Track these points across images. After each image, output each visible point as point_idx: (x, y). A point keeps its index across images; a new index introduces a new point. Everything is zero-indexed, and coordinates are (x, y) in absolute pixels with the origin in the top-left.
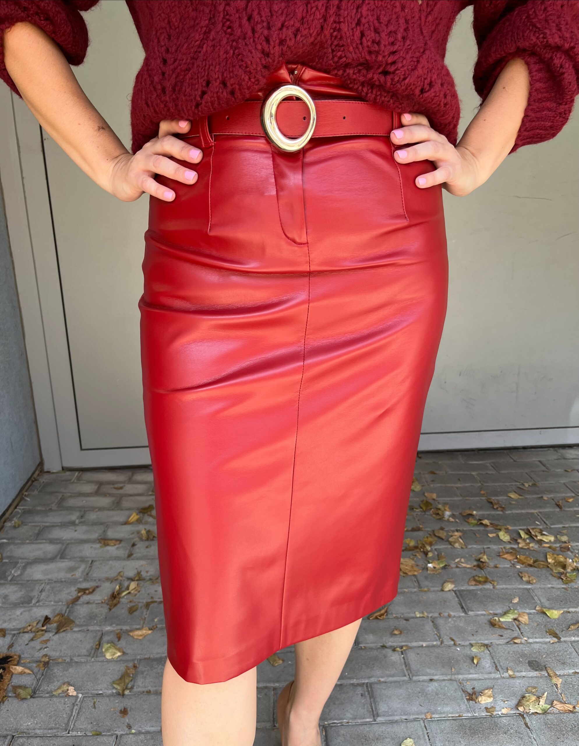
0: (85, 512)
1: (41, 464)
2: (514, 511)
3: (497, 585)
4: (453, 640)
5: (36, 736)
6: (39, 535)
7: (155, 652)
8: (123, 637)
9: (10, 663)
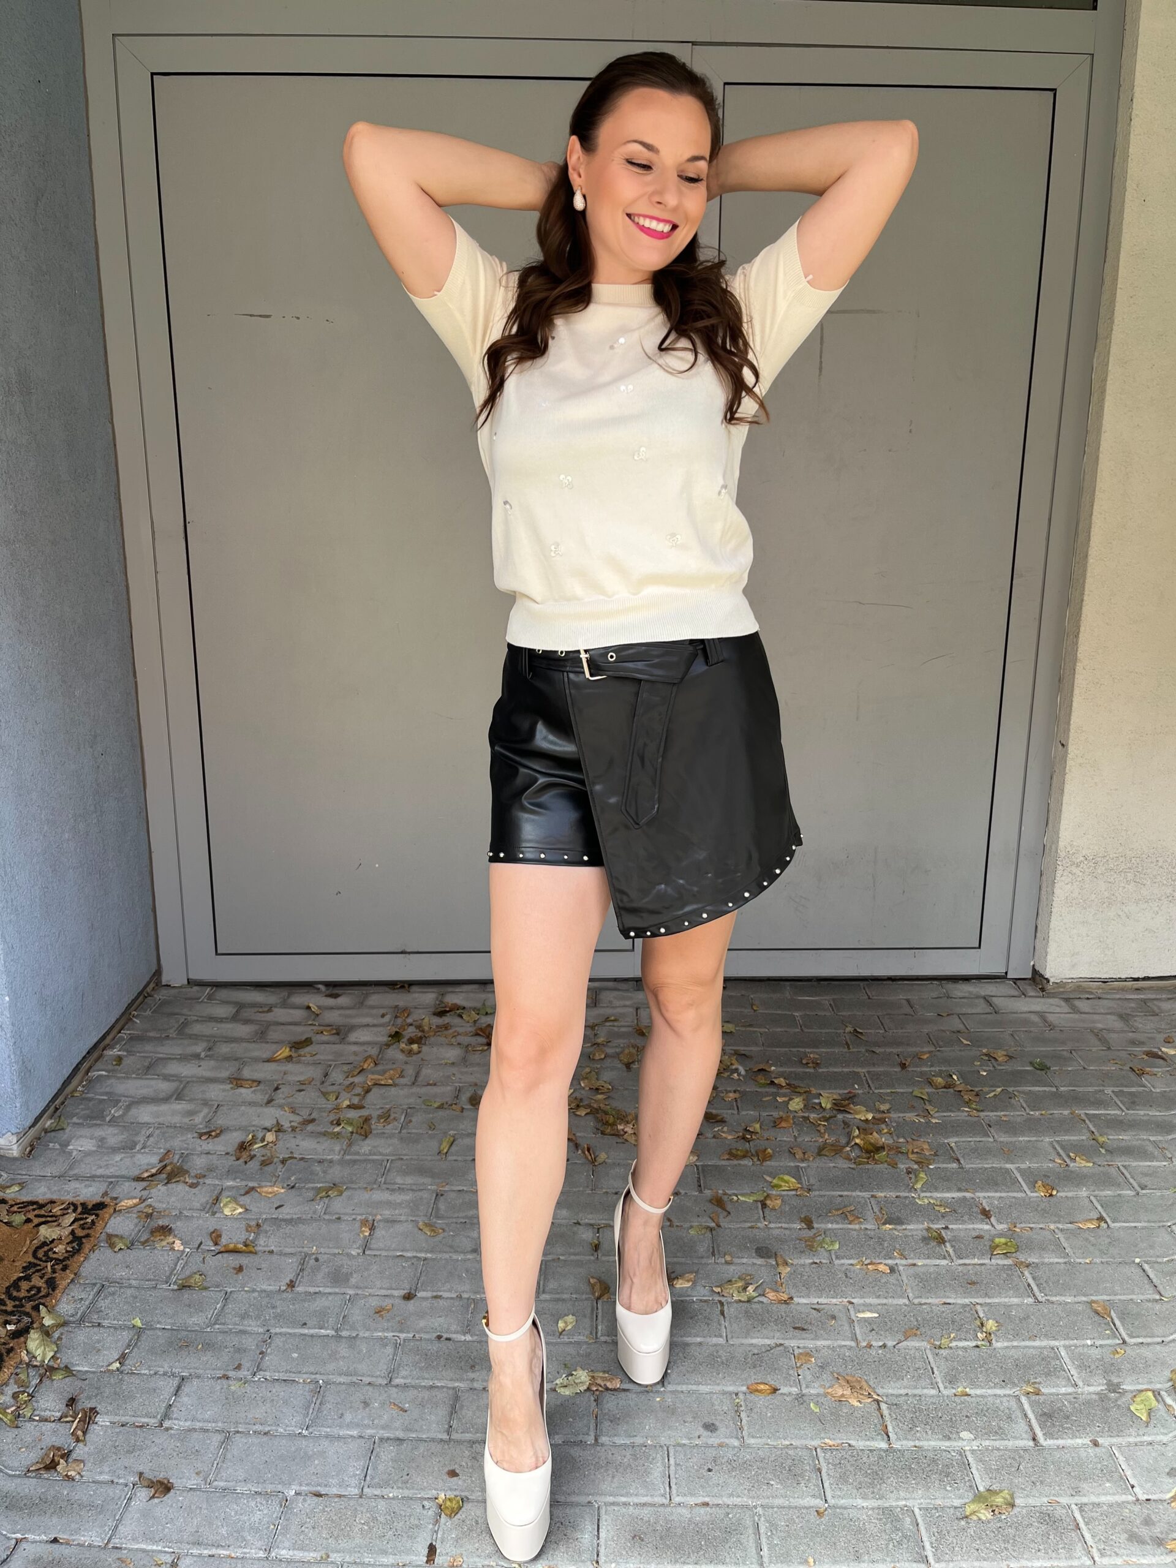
0: (215, 1042)
1: (158, 972)
2: (831, 1069)
5: (130, 1286)
6: (149, 1069)
7: (286, 1213)
8: (247, 1193)
9: (105, 1210)
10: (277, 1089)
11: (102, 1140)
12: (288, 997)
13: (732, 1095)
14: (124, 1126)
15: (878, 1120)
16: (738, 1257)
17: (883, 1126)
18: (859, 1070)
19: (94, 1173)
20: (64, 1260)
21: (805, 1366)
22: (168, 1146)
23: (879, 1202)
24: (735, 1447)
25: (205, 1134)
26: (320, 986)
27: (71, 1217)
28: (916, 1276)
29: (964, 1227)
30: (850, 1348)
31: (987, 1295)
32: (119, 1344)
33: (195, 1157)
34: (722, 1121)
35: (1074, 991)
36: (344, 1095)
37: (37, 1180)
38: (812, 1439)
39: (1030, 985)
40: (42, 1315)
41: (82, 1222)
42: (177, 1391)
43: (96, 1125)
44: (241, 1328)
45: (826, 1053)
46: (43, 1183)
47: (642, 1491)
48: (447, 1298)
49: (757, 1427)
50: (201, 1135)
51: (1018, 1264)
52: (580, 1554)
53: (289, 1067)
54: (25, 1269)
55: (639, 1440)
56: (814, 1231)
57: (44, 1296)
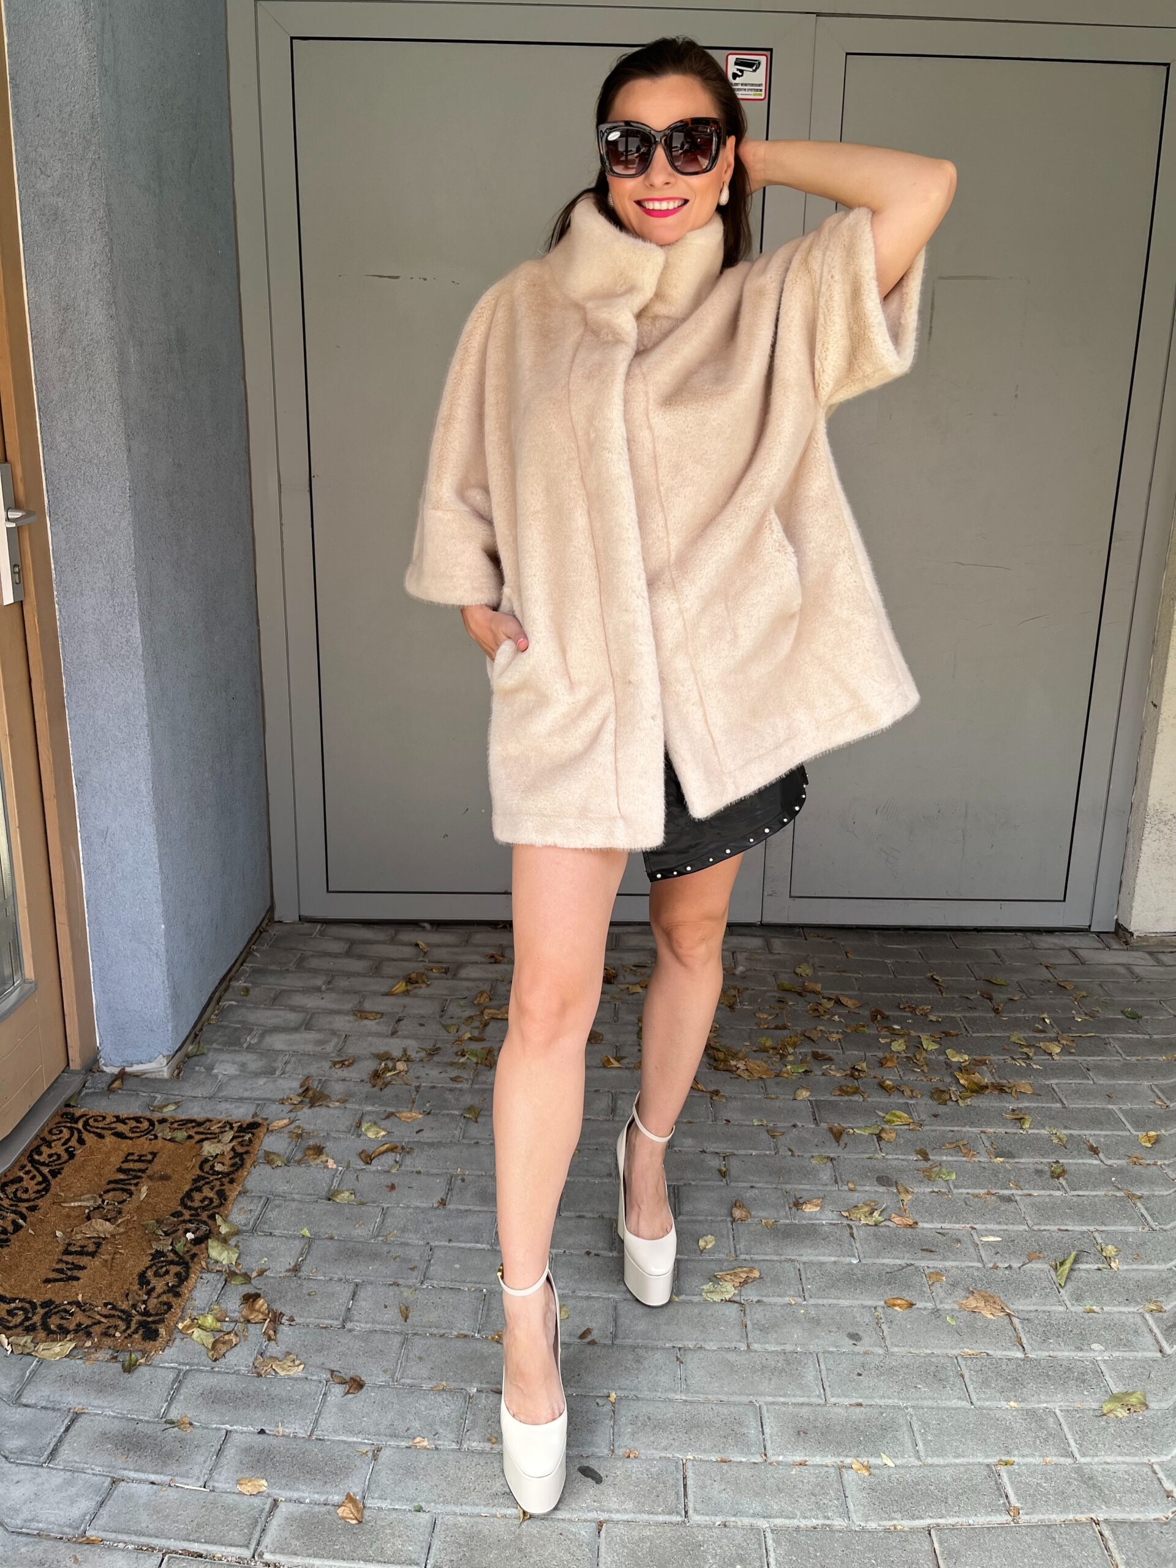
0: (333, 976)
1: (271, 909)
3: (868, 1097)
4: (790, 1150)
5: (294, 1200)
6: (276, 1000)
7: (426, 1136)
8: (387, 1117)
9: (259, 1129)
10: (399, 1020)
11: (243, 1065)
12: (396, 934)
13: (835, 1035)
14: (262, 1053)
15: (980, 1061)
16: (860, 1185)
17: (984, 1067)
18: (954, 1015)
19: (241, 1095)
20: (228, 1174)
21: (938, 1285)
22: (306, 1072)
23: (989, 1137)
24: (879, 1355)
25: (339, 1062)
26: (427, 925)
27: (229, 1135)
28: (1033, 1205)
29: (1074, 1161)
30: (978, 1269)
31: (1103, 1223)
32: (293, 1252)
33: (333, 1083)
34: (830, 1060)
35: (1157, 945)
36: (463, 1028)
37: (190, 1101)
38: (952, 1348)
39: (1113, 938)
40: (218, 1224)
41: (240, 1140)
42: (354, 1296)
43: (235, 1051)
44: (403, 1240)
45: (922, 998)
46: (196, 1103)
47: (798, 1392)
48: (590, 1218)
49: (899, 1337)
50: (335, 1063)
51: (1130, 1196)
52: (749, 1447)
53: (407, 1000)
54: (195, 1181)
55: (789, 1348)
56: (930, 1163)
57: (217, 1207)
